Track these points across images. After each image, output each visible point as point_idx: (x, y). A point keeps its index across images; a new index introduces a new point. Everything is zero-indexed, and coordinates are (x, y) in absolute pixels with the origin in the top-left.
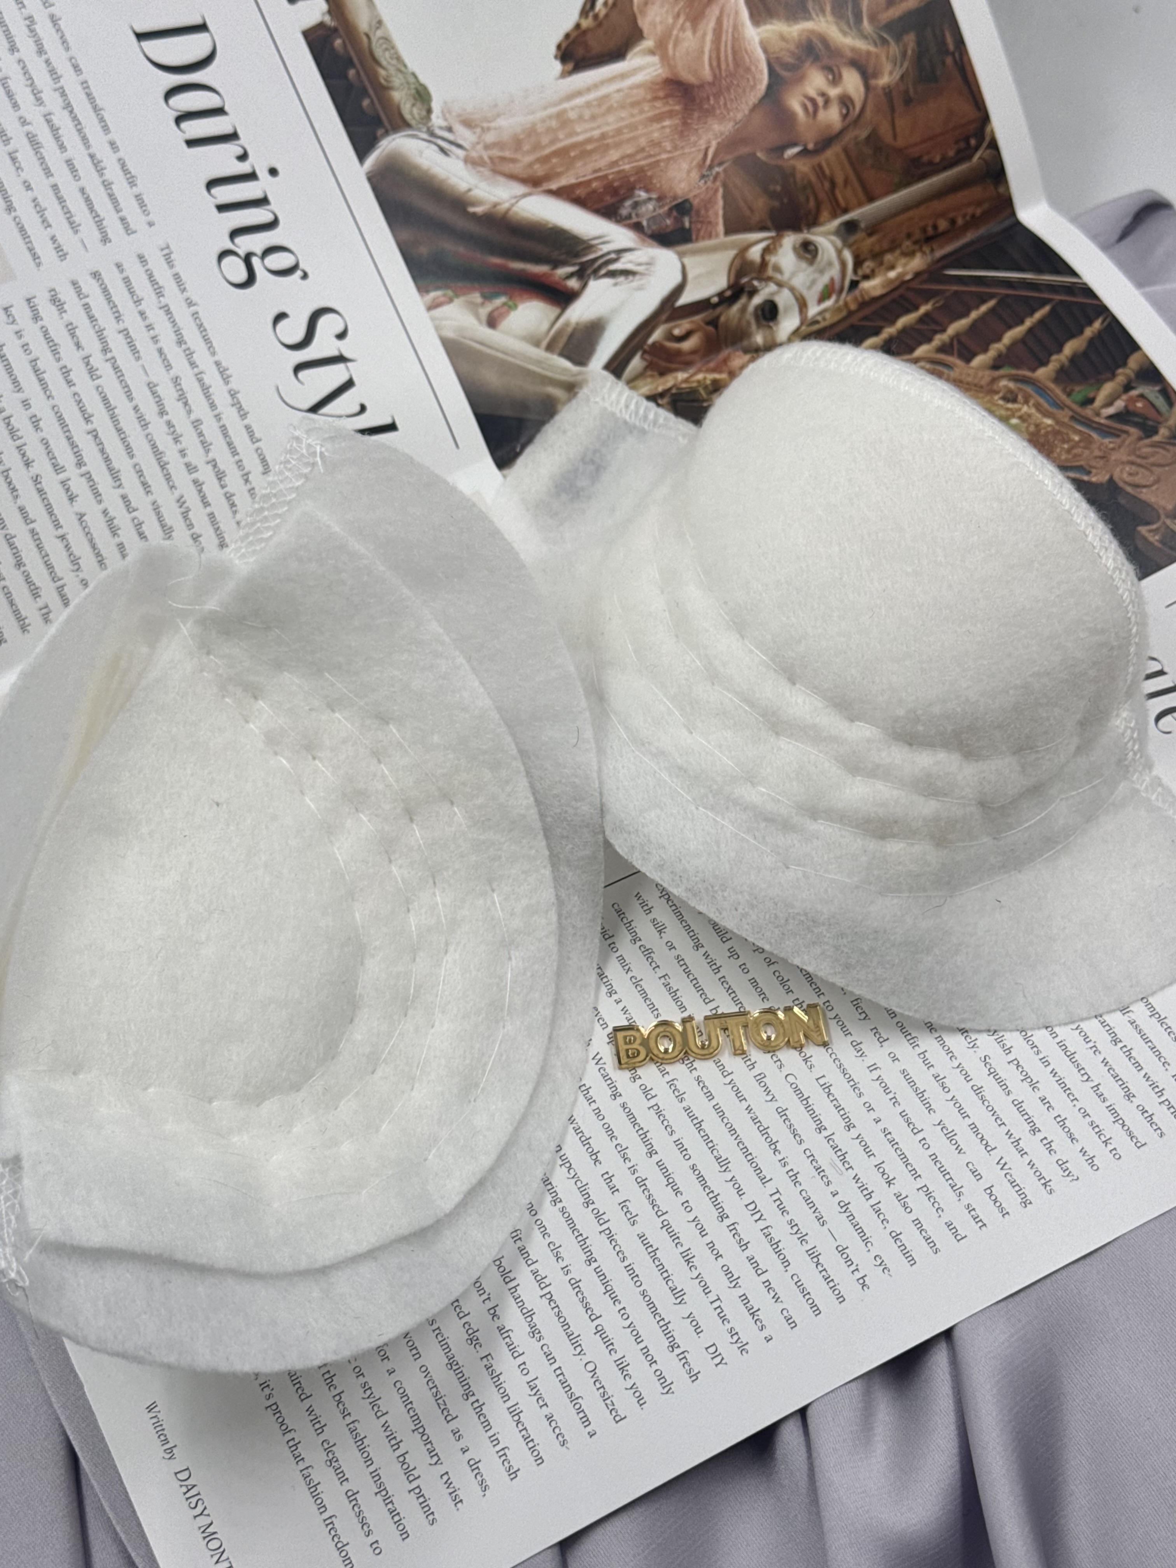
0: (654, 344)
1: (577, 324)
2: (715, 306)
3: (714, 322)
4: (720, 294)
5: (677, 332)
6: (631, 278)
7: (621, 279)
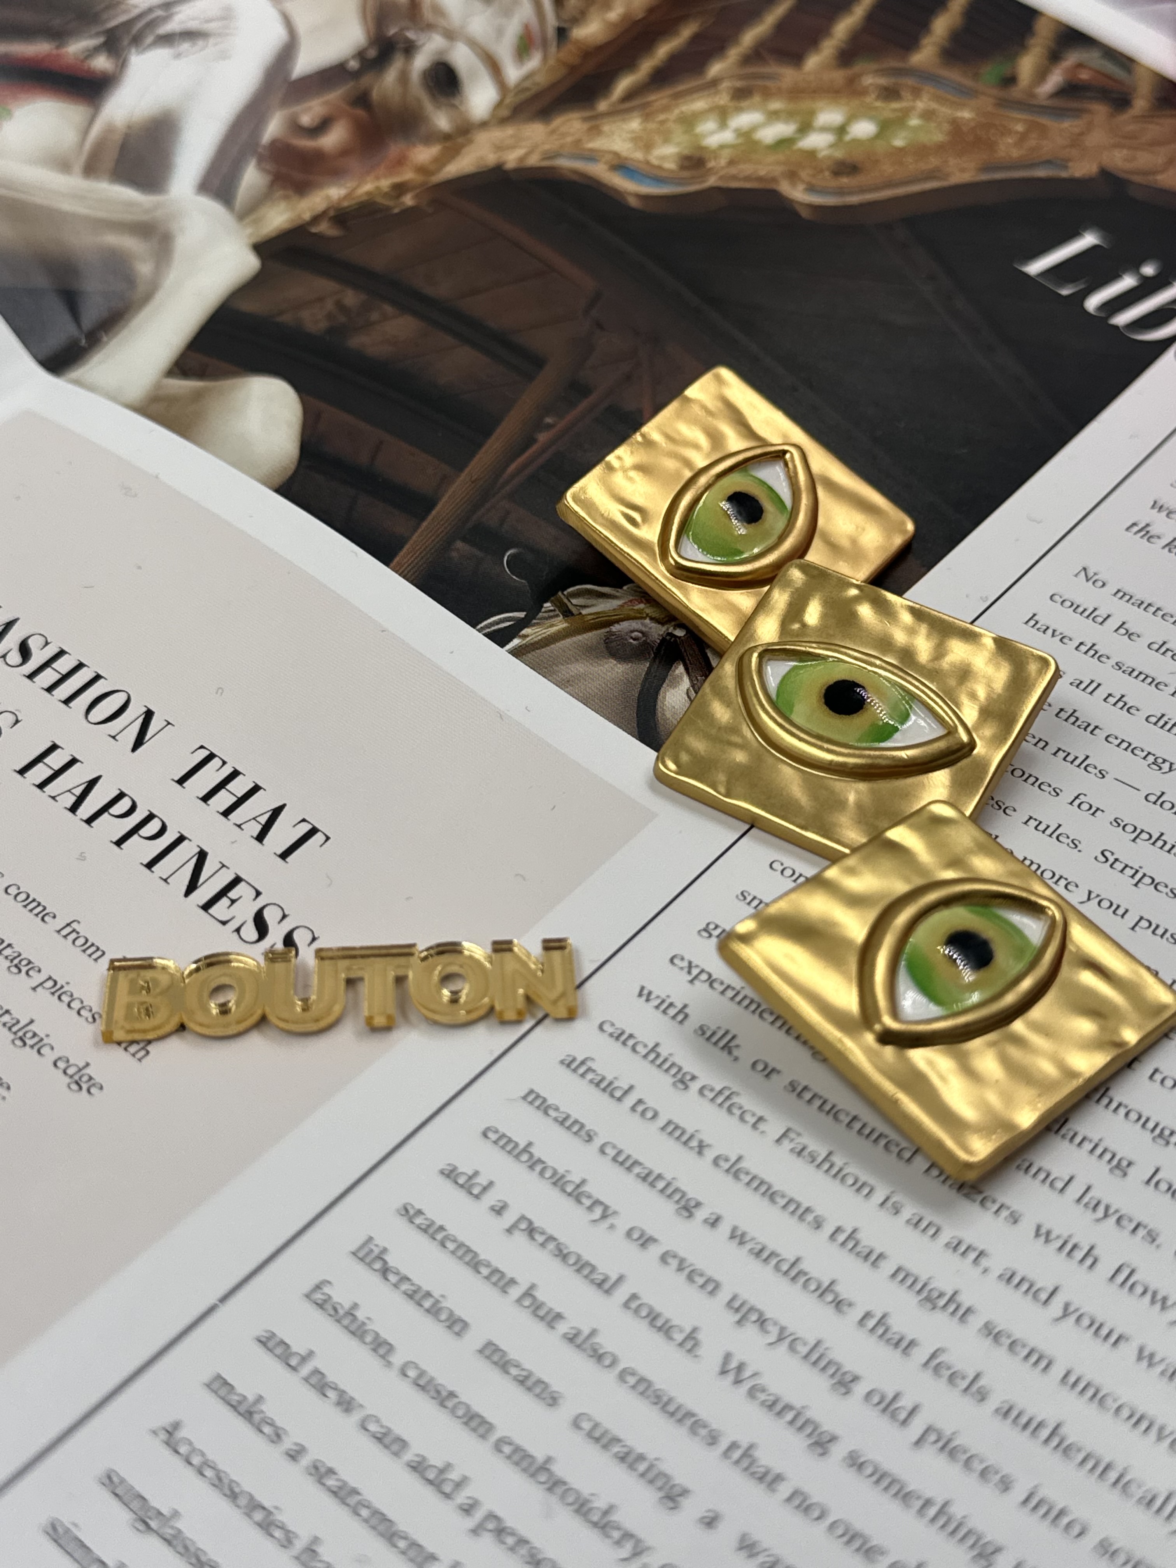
0: (274, 143)
1: (129, 127)
2: (356, 75)
3: (362, 100)
4: (360, 55)
5: (306, 120)
6: (201, 43)
7: (185, 46)
